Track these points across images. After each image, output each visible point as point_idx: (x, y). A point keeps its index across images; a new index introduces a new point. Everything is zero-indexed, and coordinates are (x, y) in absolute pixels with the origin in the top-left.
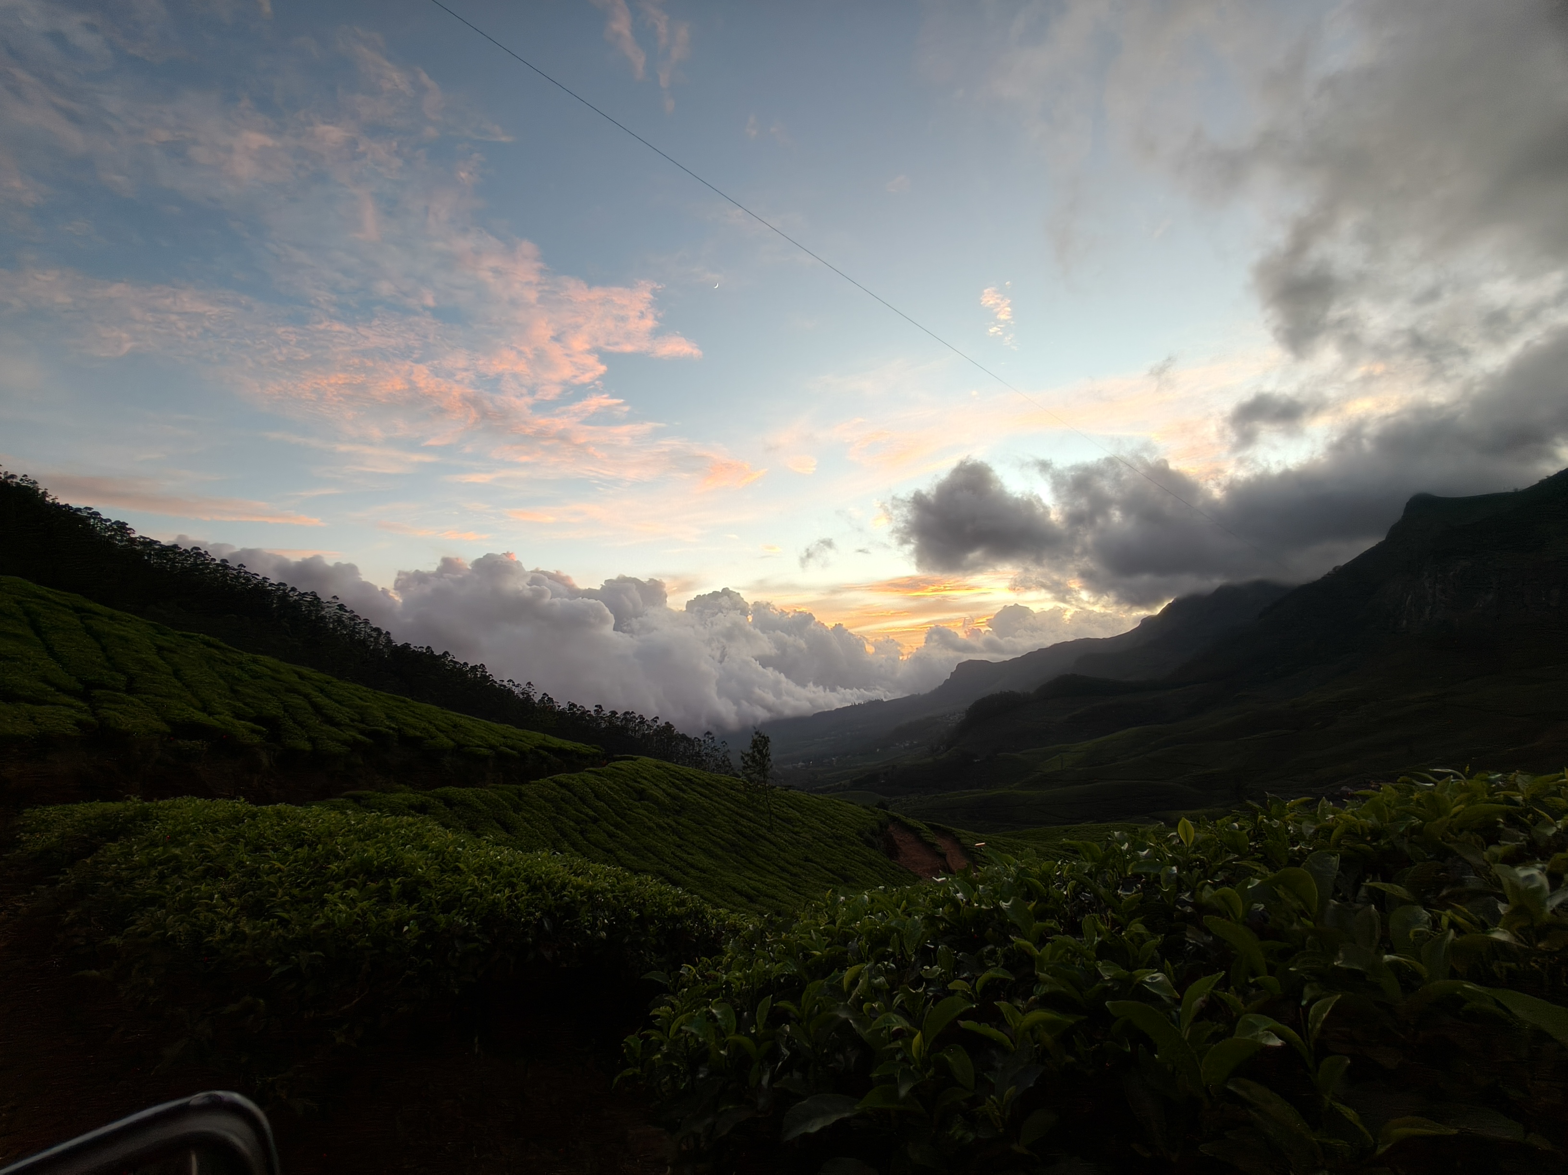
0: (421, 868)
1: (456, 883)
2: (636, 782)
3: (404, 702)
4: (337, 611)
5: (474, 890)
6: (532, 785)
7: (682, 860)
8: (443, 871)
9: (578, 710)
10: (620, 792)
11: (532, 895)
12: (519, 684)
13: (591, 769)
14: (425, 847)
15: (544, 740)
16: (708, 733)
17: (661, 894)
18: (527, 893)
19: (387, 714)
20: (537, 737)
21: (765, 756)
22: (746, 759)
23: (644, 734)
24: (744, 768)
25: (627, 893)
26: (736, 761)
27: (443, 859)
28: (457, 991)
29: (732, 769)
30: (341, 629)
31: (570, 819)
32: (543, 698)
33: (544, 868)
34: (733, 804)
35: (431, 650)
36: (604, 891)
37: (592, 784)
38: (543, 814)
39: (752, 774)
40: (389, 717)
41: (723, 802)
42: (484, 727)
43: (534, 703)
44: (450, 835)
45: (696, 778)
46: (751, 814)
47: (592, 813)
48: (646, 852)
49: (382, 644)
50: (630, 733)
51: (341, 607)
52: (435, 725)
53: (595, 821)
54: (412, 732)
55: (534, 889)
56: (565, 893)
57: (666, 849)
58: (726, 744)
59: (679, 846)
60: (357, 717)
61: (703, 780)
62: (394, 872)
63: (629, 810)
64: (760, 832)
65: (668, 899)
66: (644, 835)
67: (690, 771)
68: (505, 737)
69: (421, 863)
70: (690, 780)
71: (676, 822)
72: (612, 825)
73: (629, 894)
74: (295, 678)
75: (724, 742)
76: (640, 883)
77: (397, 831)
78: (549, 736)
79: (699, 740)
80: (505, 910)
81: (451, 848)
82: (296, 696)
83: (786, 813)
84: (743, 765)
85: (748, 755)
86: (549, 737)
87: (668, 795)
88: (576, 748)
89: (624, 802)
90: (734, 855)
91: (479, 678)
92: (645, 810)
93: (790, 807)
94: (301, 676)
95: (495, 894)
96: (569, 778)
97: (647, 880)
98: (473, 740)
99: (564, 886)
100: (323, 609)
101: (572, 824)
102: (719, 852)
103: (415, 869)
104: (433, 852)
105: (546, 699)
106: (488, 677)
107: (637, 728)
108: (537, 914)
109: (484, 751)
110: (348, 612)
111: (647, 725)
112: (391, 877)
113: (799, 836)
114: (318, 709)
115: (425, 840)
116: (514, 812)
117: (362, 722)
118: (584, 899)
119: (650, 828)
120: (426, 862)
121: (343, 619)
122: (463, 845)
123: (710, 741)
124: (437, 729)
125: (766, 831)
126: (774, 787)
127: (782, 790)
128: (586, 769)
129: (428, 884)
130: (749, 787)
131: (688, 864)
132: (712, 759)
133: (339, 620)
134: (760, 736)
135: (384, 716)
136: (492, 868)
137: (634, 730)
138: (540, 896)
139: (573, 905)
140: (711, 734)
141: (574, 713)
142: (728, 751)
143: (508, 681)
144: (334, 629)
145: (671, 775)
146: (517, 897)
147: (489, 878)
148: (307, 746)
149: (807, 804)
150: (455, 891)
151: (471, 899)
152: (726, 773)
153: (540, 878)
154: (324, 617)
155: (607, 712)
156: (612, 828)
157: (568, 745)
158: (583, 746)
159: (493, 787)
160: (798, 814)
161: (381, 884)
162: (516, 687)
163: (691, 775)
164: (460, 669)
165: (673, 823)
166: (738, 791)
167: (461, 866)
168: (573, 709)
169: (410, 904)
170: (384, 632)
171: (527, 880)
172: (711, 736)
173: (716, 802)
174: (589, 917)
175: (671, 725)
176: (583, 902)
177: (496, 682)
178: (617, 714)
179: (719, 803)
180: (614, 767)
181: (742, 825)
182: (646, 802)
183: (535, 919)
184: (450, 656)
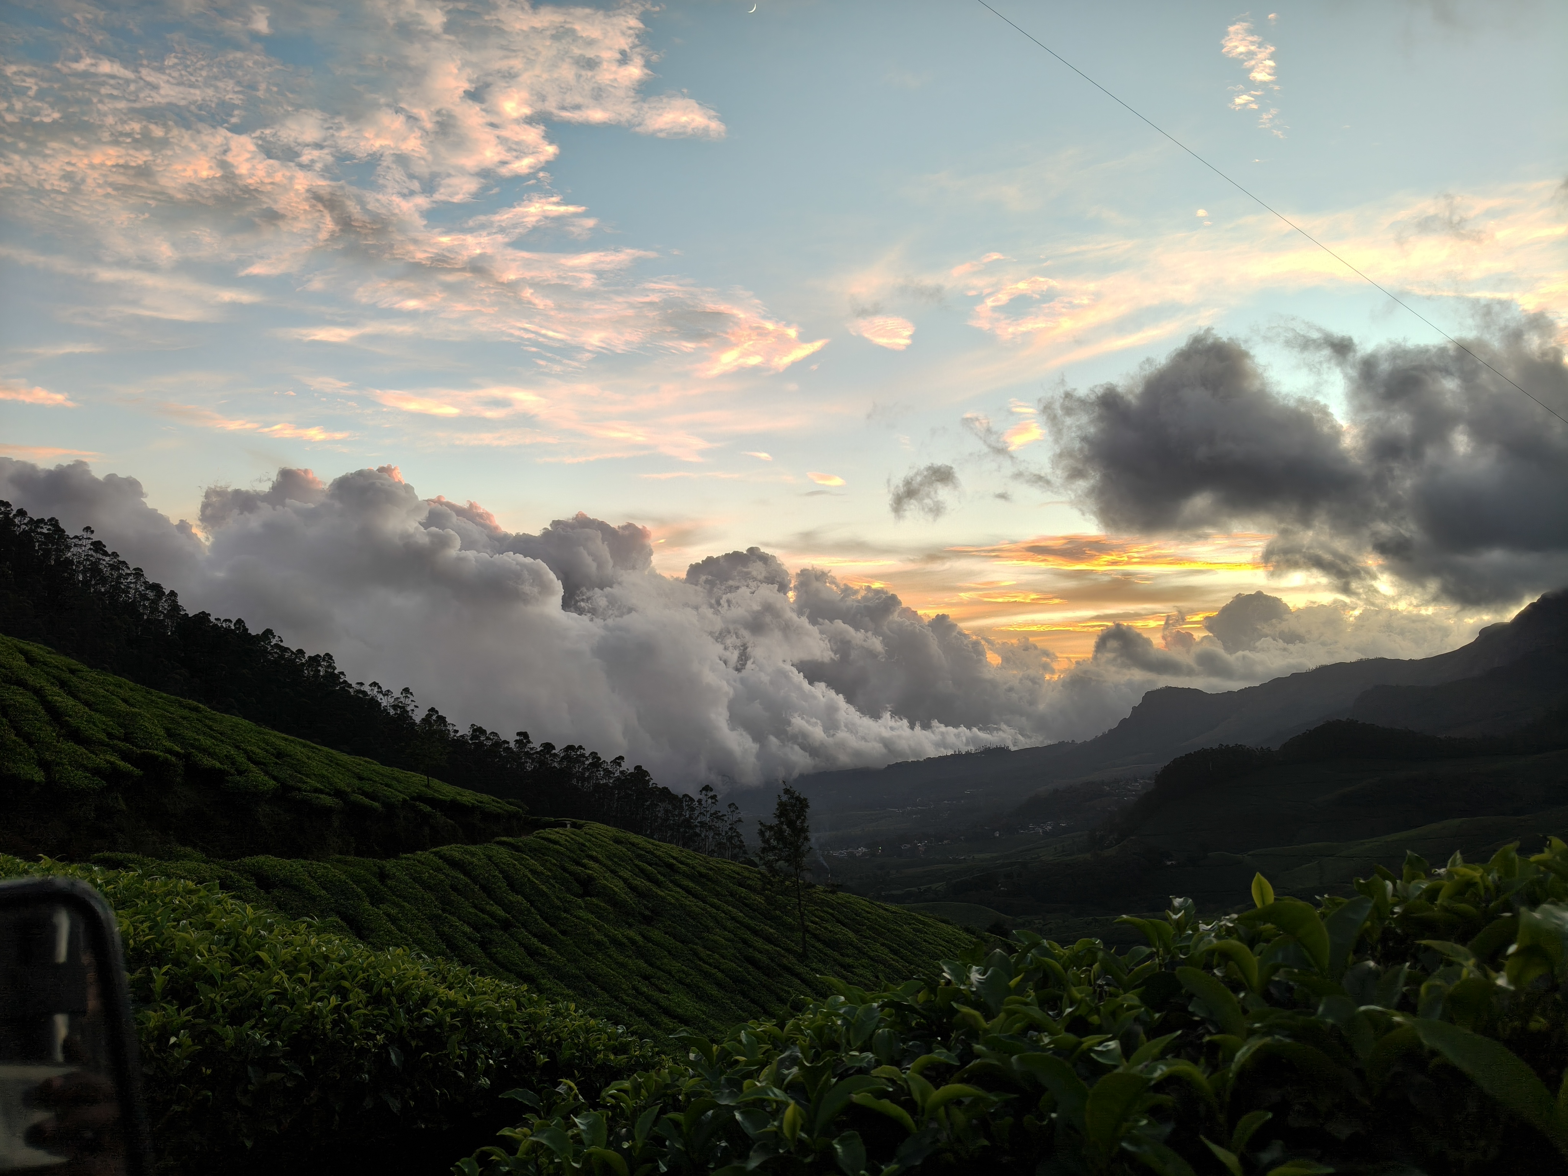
0: (202, 955)
1: (254, 981)
2: (578, 864)
3: (196, 709)
4: (91, 552)
5: (282, 995)
6: (404, 861)
7: (649, 1001)
8: (235, 963)
9: (488, 739)
10: (552, 881)
11: (374, 1009)
12: (388, 691)
13: (504, 839)
14: (210, 926)
15: (428, 786)
16: (707, 788)
17: (588, 1030)
18: (366, 1006)
19: (168, 730)
20: (417, 780)
21: (800, 832)
22: (767, 834)
23: (597, 786)
24: (764, 850)
25: (532, 1026)
26: (751, 839)
27: (237, 945)
28: (249, 1144)
29: (745, 852)
30: (96, 584)
31: (464, 922)
32: (429, 716)
33: (394, 970)
34: (741, 911)
35: (244, 626)
36: (490, 1015)
37: (504, 864)
38: (418, 909)
39: (777, 861)
40: (170, 734)
41: (726, 907)
42: (327, 759)
43: (414, 724)
44: (249, 910)
45: (682, 863)
46: (771, 931)
47: (501, 912)
48: (589, 983)
49: (163, 613)
50: (574, 782)
51: (98, 546)
52: (246, 752)
53: (506, 926)
54: (207, 761)
55: (377, 1000)
56: (426, 1010)
57: (623, 980)
58: (737, 808)
59: (646, 978)
60: (119, 731)
61: (693, 868)
62: (159, 959)
63: (565, 912)
64: (785, 961)
65: (599, 1039)
66: (587, 954)
67: (671, 850)
68: (361, 778)
69: (201, 947)
70: (670, 866)
71: (643, 936)
72: (535, 935)
73: (536, 1027)
74: (19, 662)
75: (733, 804)
76: (556, 1013)
77: (167, 900)
78: (436, 781)
79: (692, 799)
80: (328, 1027)
81: (250, 930)
82: (21, 690)
83: (830, 931)
84: (763, 845)
85: (771, 828)
86: (436, 783)
87: (633, 888)
88: (481, 802)
89: (558, 898)
90: (739, 997)
91: (322, 677)
92: (592, 913)
93: (838, 921)
94: (31, 660)
95: (313, 1003)
96: (466, 852)
97: (567, 1009)
98: (309, 780)
99: (425, 1000)
100: (68, 548)
101: (468, 929)
102: (713, 991)
103: (190, 954)
104: (220, 934)
105: (434, 717)
106: (337, 677)
107: (587, 774)
108: (378, 1037)
109: (327, 800)
110: (109, 555)
111: (604, 770)
112: (154, 965)
113: (852, 972)
114: (55, 714)
115: (211, 915)
116: (372, 904)
117: (127, 738)
118: (457, 1022)
119: (598, 944)
120: (210, 948)
121: (101, 566)
122: (270, 928)
123: (710, 801)
124: (250, 759)
125: (794, 960)
126: (814, 886)
127: (825, 891)
128: (497, 839)
129: (211, 981)
130: (770, 883)
131: (660, 1007)
132: (711, 834)
133: (94, 569)
134: (792, 797)
135: (162, 732)
136: (313, 965)
137: (583, 779)
138: (385, 1011)
139: (437, 1030)
140: (711, 790)
141: (481, 744)
142: (740, 820)
143: (371, 685)
144: (86, 583)
145: (639, 856)
146: (348, 1010)
147: (307, 977)
148: (39, 776)
149: (868, 919)
150: (251, 992)
151: (276, 1007)
152: (734, 857)
153: (388, 985)
154: (69, 562)
155: (536, 744)
156: (535, 940)
157: (468, 797)
158: (493, 800)
159: (339, 861)
160: (851, 934)
161: (137, 974)
162: (384, 695)
163: (674, 858)
164: (291, 661)
165: (638, 938)
166: (749, 888)
167: (263, 955)
168: (478, 737)
169: (182, 1007)
170: (167, 592)
171: (367, 986)
172: (711, 794)
173: (713, 905)
174: (462, 1050)
175: (646, 772)
176: (453, 1028)
177: (350, 686)
178: (554, 748)
179: (718, 909)
180: (543, 839)
181: (755, 949)
182: (594, 900)
183: (375, 1045)
184: (274, 637)
